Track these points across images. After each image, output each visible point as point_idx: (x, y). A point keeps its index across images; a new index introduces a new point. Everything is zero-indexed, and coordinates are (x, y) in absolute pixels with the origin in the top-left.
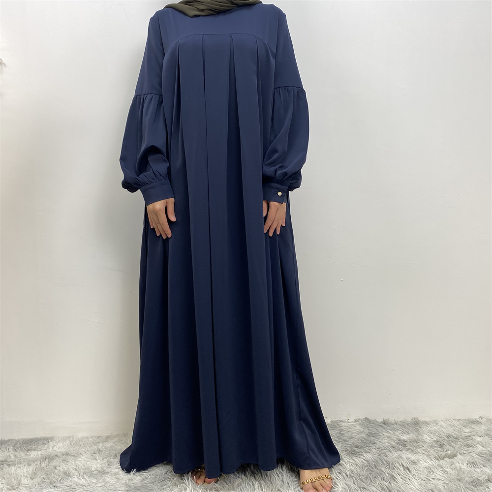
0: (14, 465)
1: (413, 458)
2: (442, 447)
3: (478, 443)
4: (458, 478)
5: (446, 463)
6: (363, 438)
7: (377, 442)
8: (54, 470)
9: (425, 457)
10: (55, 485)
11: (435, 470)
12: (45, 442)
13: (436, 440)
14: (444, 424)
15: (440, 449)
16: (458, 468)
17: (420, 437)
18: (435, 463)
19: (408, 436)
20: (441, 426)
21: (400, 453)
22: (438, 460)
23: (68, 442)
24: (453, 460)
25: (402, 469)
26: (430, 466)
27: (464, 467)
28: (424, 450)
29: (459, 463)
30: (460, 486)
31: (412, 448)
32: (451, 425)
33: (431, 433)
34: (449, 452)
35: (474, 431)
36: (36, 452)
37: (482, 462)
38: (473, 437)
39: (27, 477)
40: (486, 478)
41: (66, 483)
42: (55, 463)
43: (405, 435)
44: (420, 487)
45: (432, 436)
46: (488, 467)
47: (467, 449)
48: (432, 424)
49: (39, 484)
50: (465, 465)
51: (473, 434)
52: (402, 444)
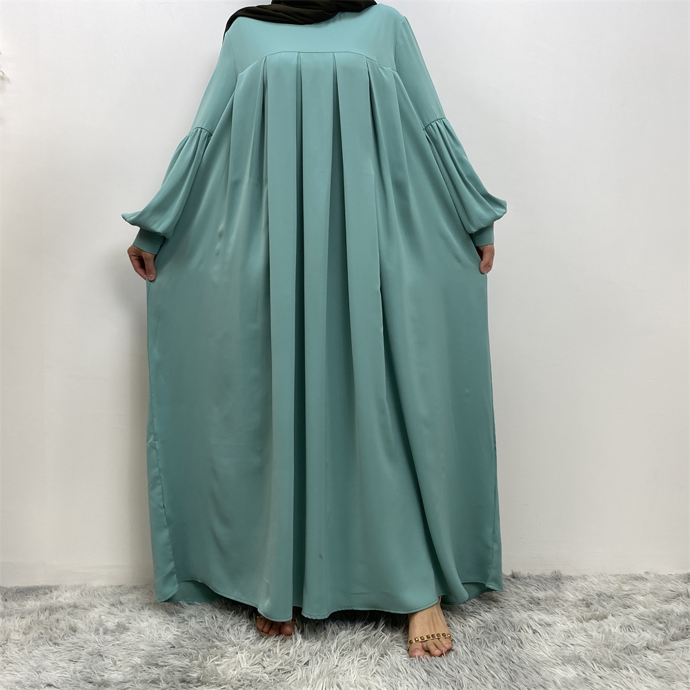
0: (3, 617)
1: (547, 620)
2: (589, 607)
3: (640, 603)
4: (606, 643)
5: (591, 626)
7: (501, 599)
8: (56, 623)
9: (565, 618)
10: (57, 641)
11: (576, 635)
12: (47, 591)
13: (581, 598)
14: (596, 580)
15: (586, 609)
16: (607, 631)
17: (560, 595)
18: (577, 625)
19: (545, 594)
20: (591, 582)
21: (531, 613)
22: (581, 621)
23: (78, 591)
24: (602, 622)
25: (530, 632)
26: (570, 630)
27: (616, 630)
28: (563, 610)
29: (609, 626)
30: (608, 654)
31: (548, 608)
32: (605, 581)
33: (577, 590)
34: (598, 613)
35: (636, 589)
36: (34, 603)
37: (642, 626)
38: (634, 596)
39: (18, 631)
40: (645, 645)
41: (71, 641)
42: (57, 616)
43: (540, 592)
44: (553, 653)
45: (577, 594)
46: (648, 631)
47: (622, 610)
48: (579, 580)
49: (34, 640)
50: (617, 628)
51: (633, 592)
52: (536, 602)
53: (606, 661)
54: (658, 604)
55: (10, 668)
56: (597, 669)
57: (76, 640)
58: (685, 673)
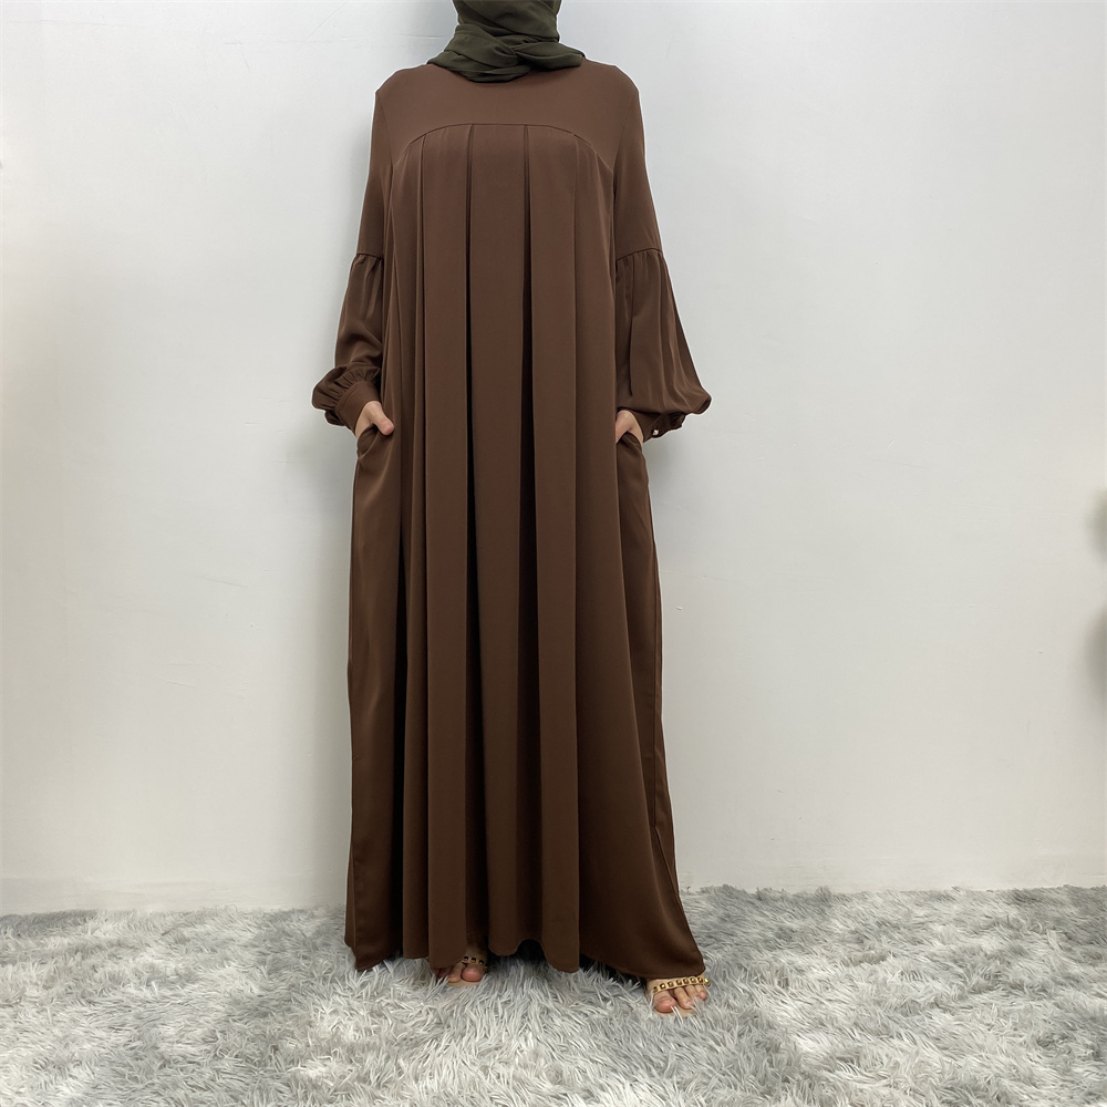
0: (14, 963)
1: (800, 962)
2: (861, 942)
3: (937, 937)
4: (877, 998)
5: (860, 972)
6: (711, 924)
7: (737, 932)
8: (91, 972)
9: (825, 960)
10: (92, 998)
11: (838, 985)
12: (78, 920)
13: (853, 929)
14: (879, 901)
15: (856, 946)
16: (881, 979)
17: (824, 924)
18: (841, 971)
19: (803, 923)
20: (872, 903)
21: (778, 952)
22: (848, 966)
23: (123, 922)
24: (876, 966)
26: (831, 978)
27: (893, 979)
28: (825, 948)
29: (886, 972)
30: (876, 1014)
31: (802, 944)
32: (893, 902)
33: (849, 917)
34: (873, 952)
35: (935, 915)
36: (58, 938)
37: (932, 971)
38: (931, 925)
39: (37, 984)
40: (932, 1000)
41: (113, 997)
42: (92, 960)
43: (796, 921)
45: (849, 922)
46: (941, 979)
47: (909, 946)
48: (855, 900)
49: (59, 997)
50: (897, 975)
51: (931, 919)
52: (786, 936)
53: (871, 1026)
54: (963, 938)
55: (25, 1040)
56: (858, 1037)
57: (119, 997)
58: (980, 1042)
